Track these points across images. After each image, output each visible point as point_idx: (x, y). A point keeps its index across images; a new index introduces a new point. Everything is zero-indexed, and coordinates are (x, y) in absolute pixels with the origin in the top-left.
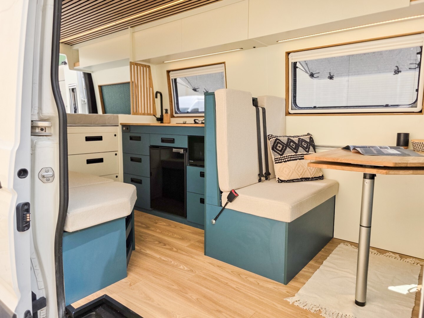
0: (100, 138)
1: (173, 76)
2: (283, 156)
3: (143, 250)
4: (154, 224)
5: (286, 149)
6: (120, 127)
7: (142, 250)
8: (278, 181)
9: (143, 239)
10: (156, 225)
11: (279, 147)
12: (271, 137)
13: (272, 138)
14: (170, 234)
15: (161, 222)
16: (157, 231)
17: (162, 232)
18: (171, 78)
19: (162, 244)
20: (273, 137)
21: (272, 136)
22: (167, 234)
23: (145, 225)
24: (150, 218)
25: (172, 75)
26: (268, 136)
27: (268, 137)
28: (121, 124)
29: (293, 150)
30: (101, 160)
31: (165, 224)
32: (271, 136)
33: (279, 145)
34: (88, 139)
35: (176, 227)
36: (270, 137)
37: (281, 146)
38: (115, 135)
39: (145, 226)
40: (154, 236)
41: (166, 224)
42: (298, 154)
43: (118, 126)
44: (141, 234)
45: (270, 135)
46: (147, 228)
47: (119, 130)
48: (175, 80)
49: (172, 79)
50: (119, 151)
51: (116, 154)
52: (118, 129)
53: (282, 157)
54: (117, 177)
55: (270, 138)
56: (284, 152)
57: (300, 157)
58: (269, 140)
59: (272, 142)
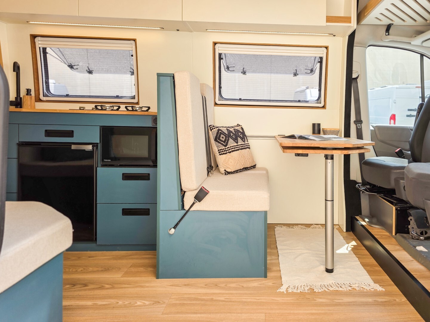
1: (40, 43)
2: (228, 147)
5: (228, 140)
8: (225, 173)
13: (214, 128)
18: (38, 45)
29: (234, 140)
32: (212, 126)
37: (224, 137)
42: (238, 144)
48: (45, 49)
49: (39, 48)
58: (211, 130)
59: (214, 133)
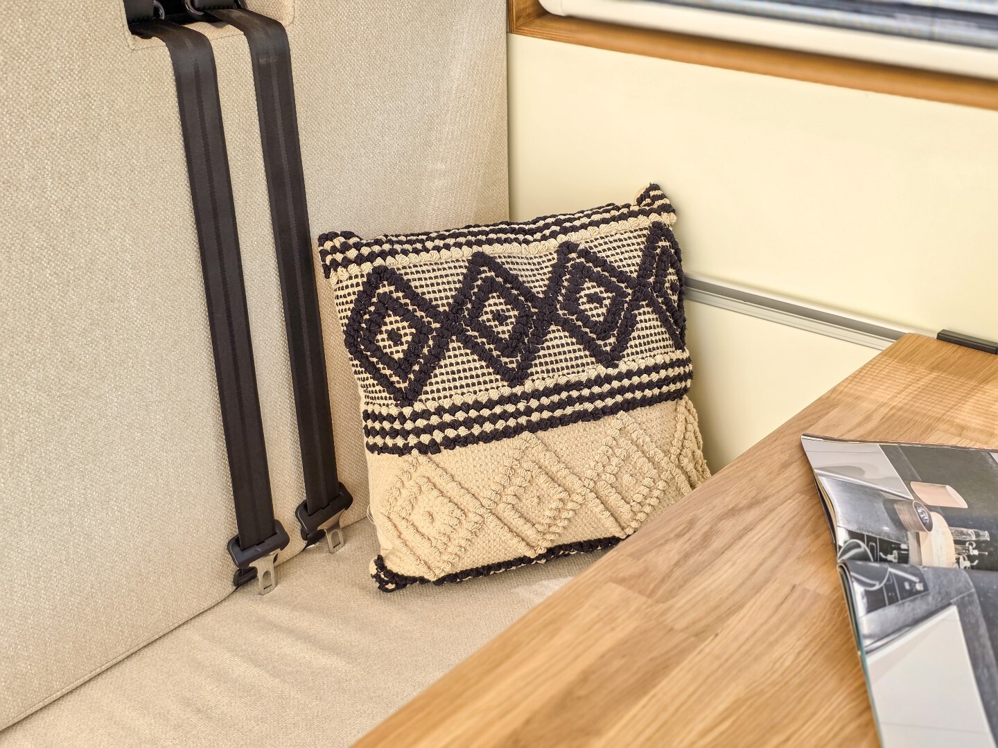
2: (418, 407)
5: (438, 355)
8: (377, 577)
11: (395, 337)
12: (339, 258)
13: (346, 263)
20: (352, 254)
21: (345, 248)
26: (324, 238)
27: (324, 254)
29: (492, 362)
32: (338, 242)
33: (393, 322)
36: (334, 250)
37: (408, 333)
42: (528, 386)
45: (332, 236)
53: (407, 411)
55: (335, 264)
56: (424, 376)
57: (541, 409)
58: (327, 272)
59: (346, 292)
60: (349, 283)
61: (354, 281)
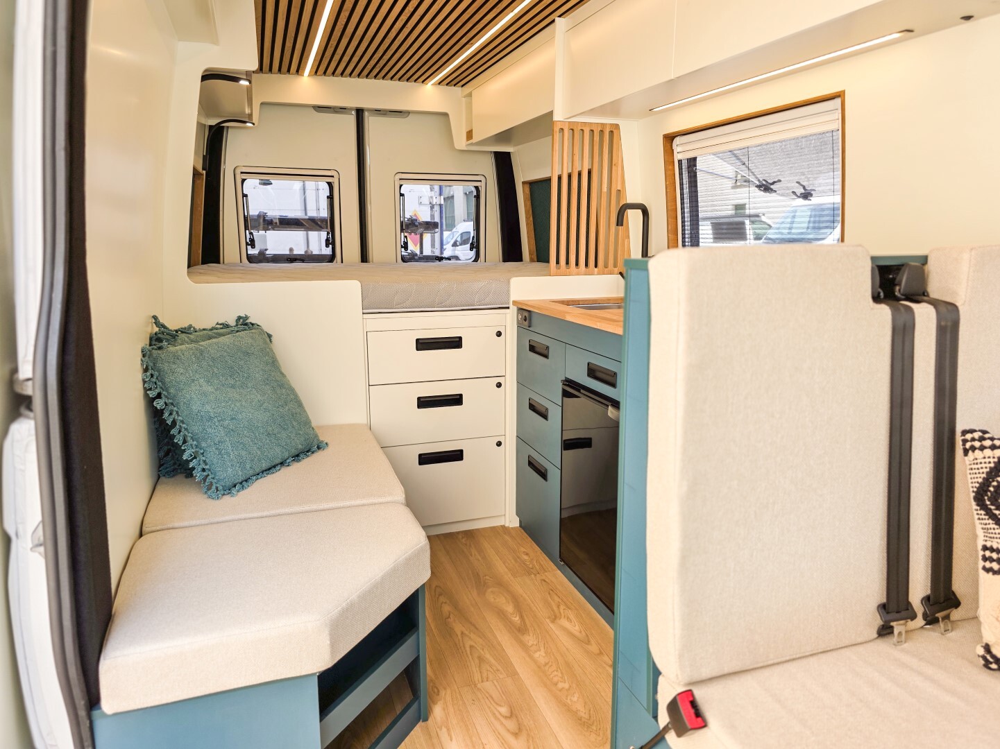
0: (455, 343)
1: (682, 150)
3: (448, 730)
4: (548, 621)
6: (513, 309)
7: (443, 734)
8: (984, 658)
9: (477, 677)
10: (551, 625)
12: (977, 444)
13: (982, 448)
14: (560, 685)
15: (572, 616)
16: (537, 655)
17: (547, 668)
18: (677, 157)
19: (511, 725)
20: (987, 443)
21: (981, 439)
22: (555, 679)
23: (522, 617)
24: (552, 591)
25: (679, 149)
26: (964, 432)
27: (965, 441)
28: (515, 303)
30: (456, 400)
31: (575, 628)
32: (976, 435)
34: (423, 345)
35: (601, 653)
36: (973, 439)
38: (499, 334)
39: (519, 622)
40: (513, 674)
41: (577, 634)
43: (508, 308)
44: (488, 656)
45: (972, 431)
46: (519, 631)
47: (509, 320)
48: (692, 162)
49: (680, 162)
50: (508, 377)
51: (499, 385)
52: (508, 316)
54: (499, 444)
55: (973, 448)
58: (966, 452)
59: (979, 466)
60: (983, 461)
61: (987, 460)
